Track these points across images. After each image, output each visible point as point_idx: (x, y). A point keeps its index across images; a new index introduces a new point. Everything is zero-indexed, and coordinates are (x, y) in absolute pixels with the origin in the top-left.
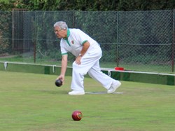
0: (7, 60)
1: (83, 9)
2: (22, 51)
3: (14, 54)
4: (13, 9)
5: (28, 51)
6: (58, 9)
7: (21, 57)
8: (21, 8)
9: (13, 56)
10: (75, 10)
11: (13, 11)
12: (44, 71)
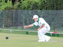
0: (11, 29)
2: (17, 26)
4: (14, 10)
6: (31, 10)
7: (17, 28)
8: (17, 9)
10: (38, 10)
11: (14, 11)
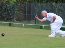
0: (24, 23)
1: (56, 2)
2: (30, 20)
3: (27, 21)
4: (26, 2)
5: (33, 19)
6: (45, 2)
7: (30, 22)
8: (30, 1)
9: (26, 22)
10: (53, 2)
11: (26, 3)
12: (39, 28)
